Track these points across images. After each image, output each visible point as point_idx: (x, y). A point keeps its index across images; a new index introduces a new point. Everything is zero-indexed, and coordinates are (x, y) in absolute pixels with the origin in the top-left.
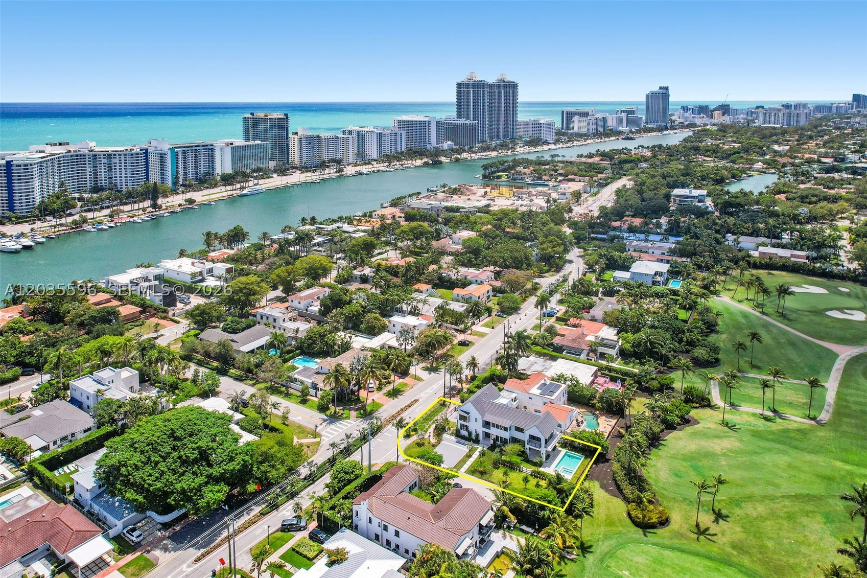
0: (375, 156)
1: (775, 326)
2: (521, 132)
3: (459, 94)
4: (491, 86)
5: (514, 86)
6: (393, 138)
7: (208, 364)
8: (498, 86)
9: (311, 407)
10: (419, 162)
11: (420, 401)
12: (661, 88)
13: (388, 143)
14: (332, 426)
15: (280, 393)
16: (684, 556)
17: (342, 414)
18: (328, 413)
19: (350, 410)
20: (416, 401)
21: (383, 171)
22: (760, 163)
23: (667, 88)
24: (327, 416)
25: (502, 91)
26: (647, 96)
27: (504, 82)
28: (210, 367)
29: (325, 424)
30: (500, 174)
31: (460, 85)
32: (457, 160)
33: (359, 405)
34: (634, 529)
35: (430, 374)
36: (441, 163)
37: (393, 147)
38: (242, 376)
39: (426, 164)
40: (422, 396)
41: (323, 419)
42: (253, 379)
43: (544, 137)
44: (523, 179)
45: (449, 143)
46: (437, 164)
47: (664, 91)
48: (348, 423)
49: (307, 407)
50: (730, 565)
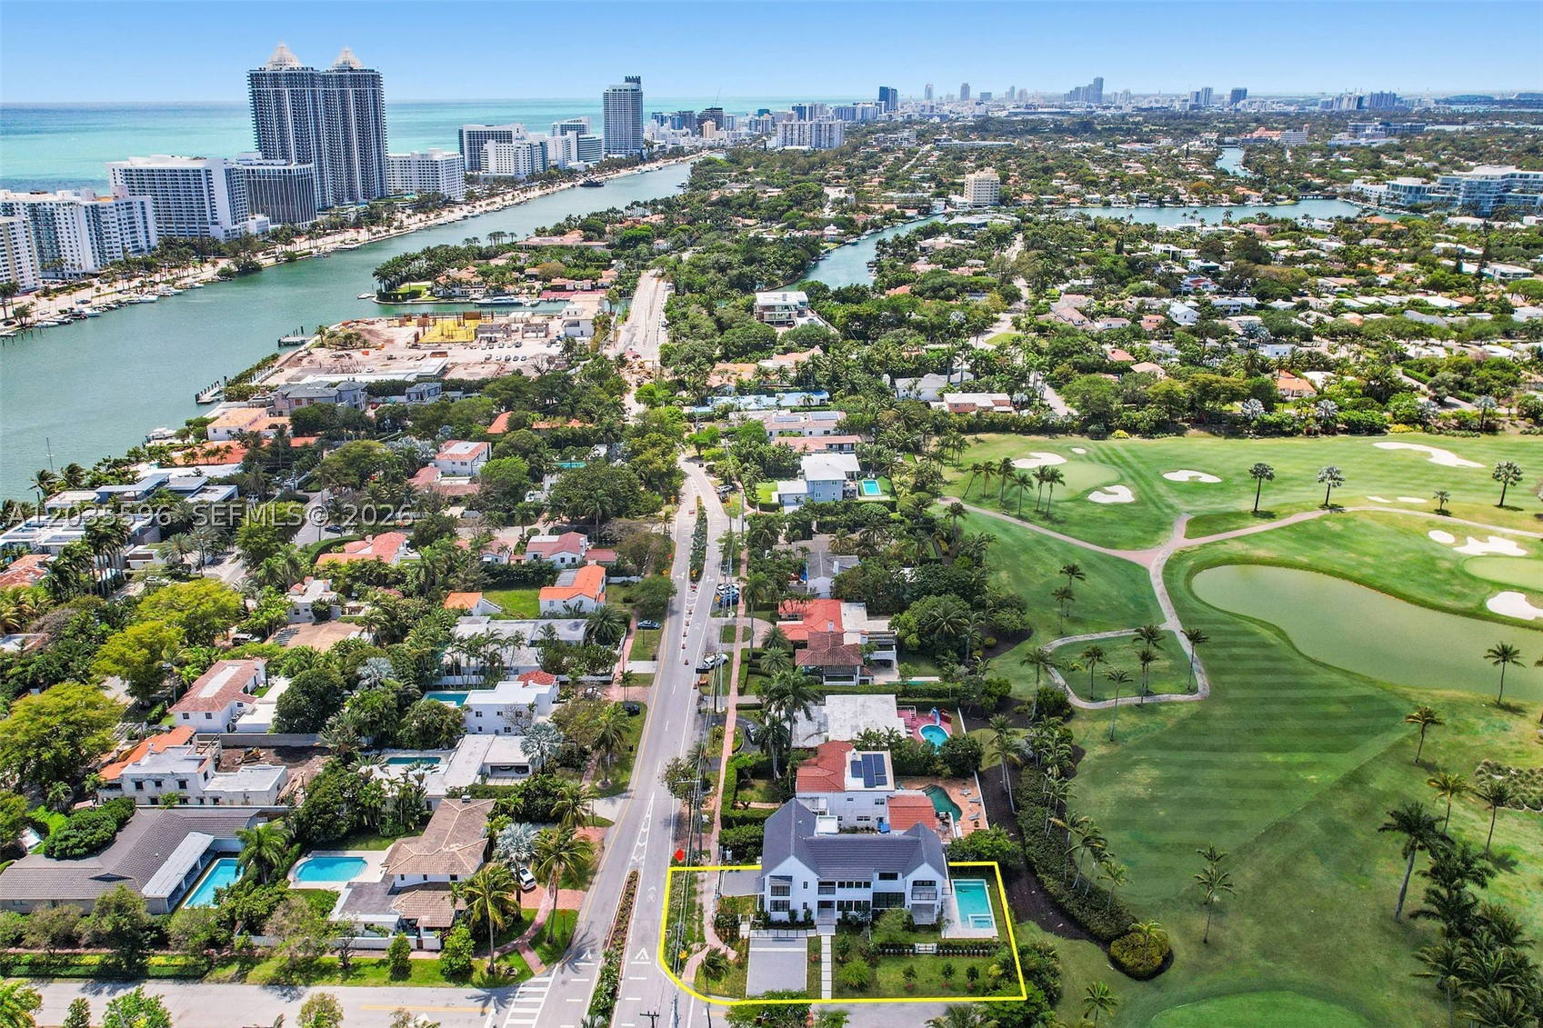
0: (89, 265)
1: (1050, 538)
2: (395, 182)
3: (257, 97)
4: (326, 79)
5: (373, 79)
6: (124, 214)
7: (67, 965)
8: (341, 80)
9: (427, 980)
10: (209, 272)
11: (641, 872)
12: (628, 80)
13: (114, 229)
14: (512, 1009)
15: (326, 971)
16: (1226, 1001)
17: (511, 970)
18: (476, 977)
19: (516, 951)
20: (634, 877)
21: (131, 303)
22: (832, 227)
23: (638, 80)
24: (479, 986)
25: (351, 91)
26: (606, 95)
27: (351, 70)
28: (81, 971)
29: (491, 1010)
30: (414, 285)
31: (256, 79)
32: (291, 258)
33: (529, 932)
34: (1138, 987)
35: (614, 802)
36: (258, 269)
37: (128, 238)
38: (195, 966)
39: (226, 275)
40: (638, 859)
41: (478, 998)
42: (228, 962)
43: (444, 189)
44: (465, 295)
45: (260, 217)
46: (249, 271)
47: (634, 85)
48: (538, 985)
49: (419, 984)
50: (1281, 989)
